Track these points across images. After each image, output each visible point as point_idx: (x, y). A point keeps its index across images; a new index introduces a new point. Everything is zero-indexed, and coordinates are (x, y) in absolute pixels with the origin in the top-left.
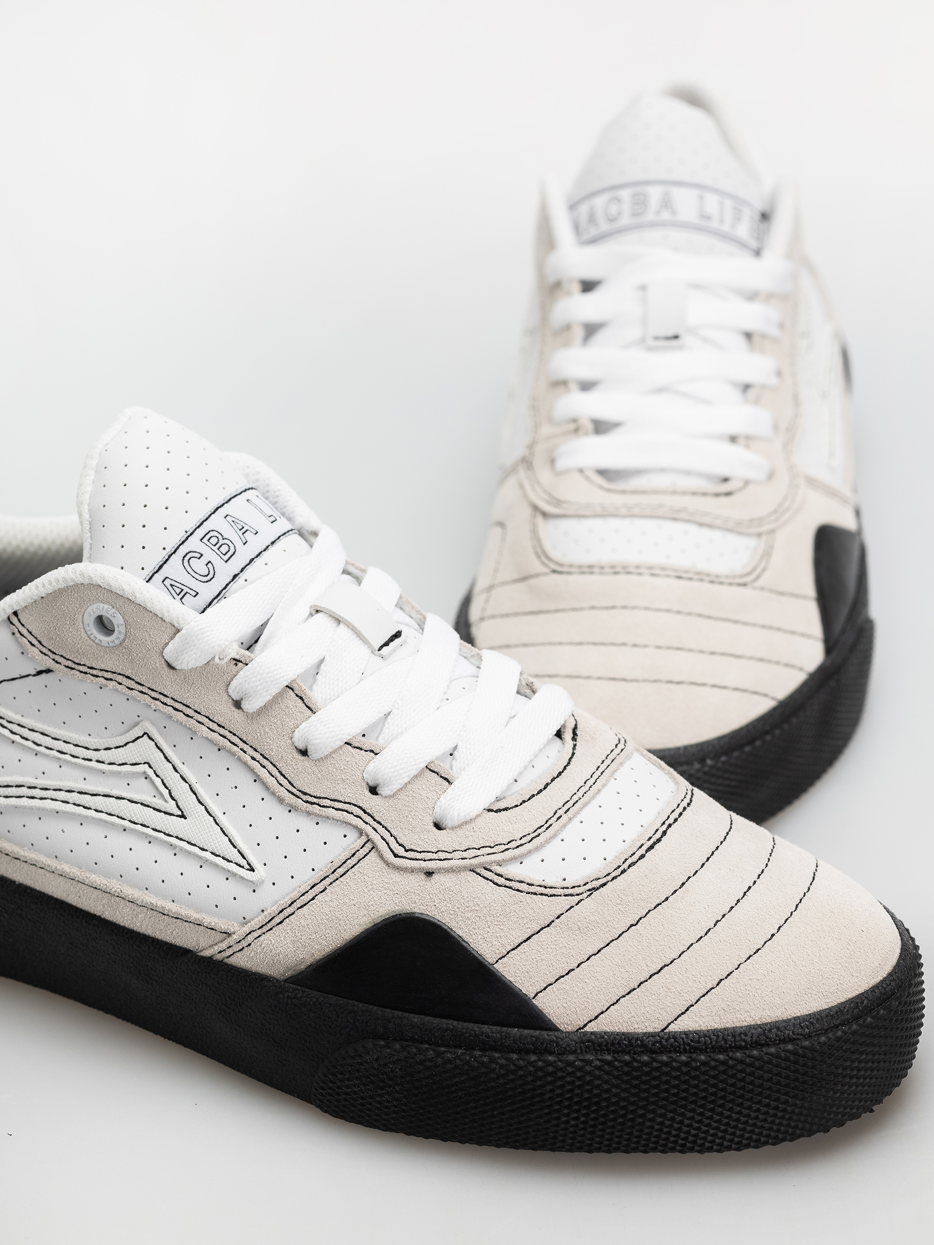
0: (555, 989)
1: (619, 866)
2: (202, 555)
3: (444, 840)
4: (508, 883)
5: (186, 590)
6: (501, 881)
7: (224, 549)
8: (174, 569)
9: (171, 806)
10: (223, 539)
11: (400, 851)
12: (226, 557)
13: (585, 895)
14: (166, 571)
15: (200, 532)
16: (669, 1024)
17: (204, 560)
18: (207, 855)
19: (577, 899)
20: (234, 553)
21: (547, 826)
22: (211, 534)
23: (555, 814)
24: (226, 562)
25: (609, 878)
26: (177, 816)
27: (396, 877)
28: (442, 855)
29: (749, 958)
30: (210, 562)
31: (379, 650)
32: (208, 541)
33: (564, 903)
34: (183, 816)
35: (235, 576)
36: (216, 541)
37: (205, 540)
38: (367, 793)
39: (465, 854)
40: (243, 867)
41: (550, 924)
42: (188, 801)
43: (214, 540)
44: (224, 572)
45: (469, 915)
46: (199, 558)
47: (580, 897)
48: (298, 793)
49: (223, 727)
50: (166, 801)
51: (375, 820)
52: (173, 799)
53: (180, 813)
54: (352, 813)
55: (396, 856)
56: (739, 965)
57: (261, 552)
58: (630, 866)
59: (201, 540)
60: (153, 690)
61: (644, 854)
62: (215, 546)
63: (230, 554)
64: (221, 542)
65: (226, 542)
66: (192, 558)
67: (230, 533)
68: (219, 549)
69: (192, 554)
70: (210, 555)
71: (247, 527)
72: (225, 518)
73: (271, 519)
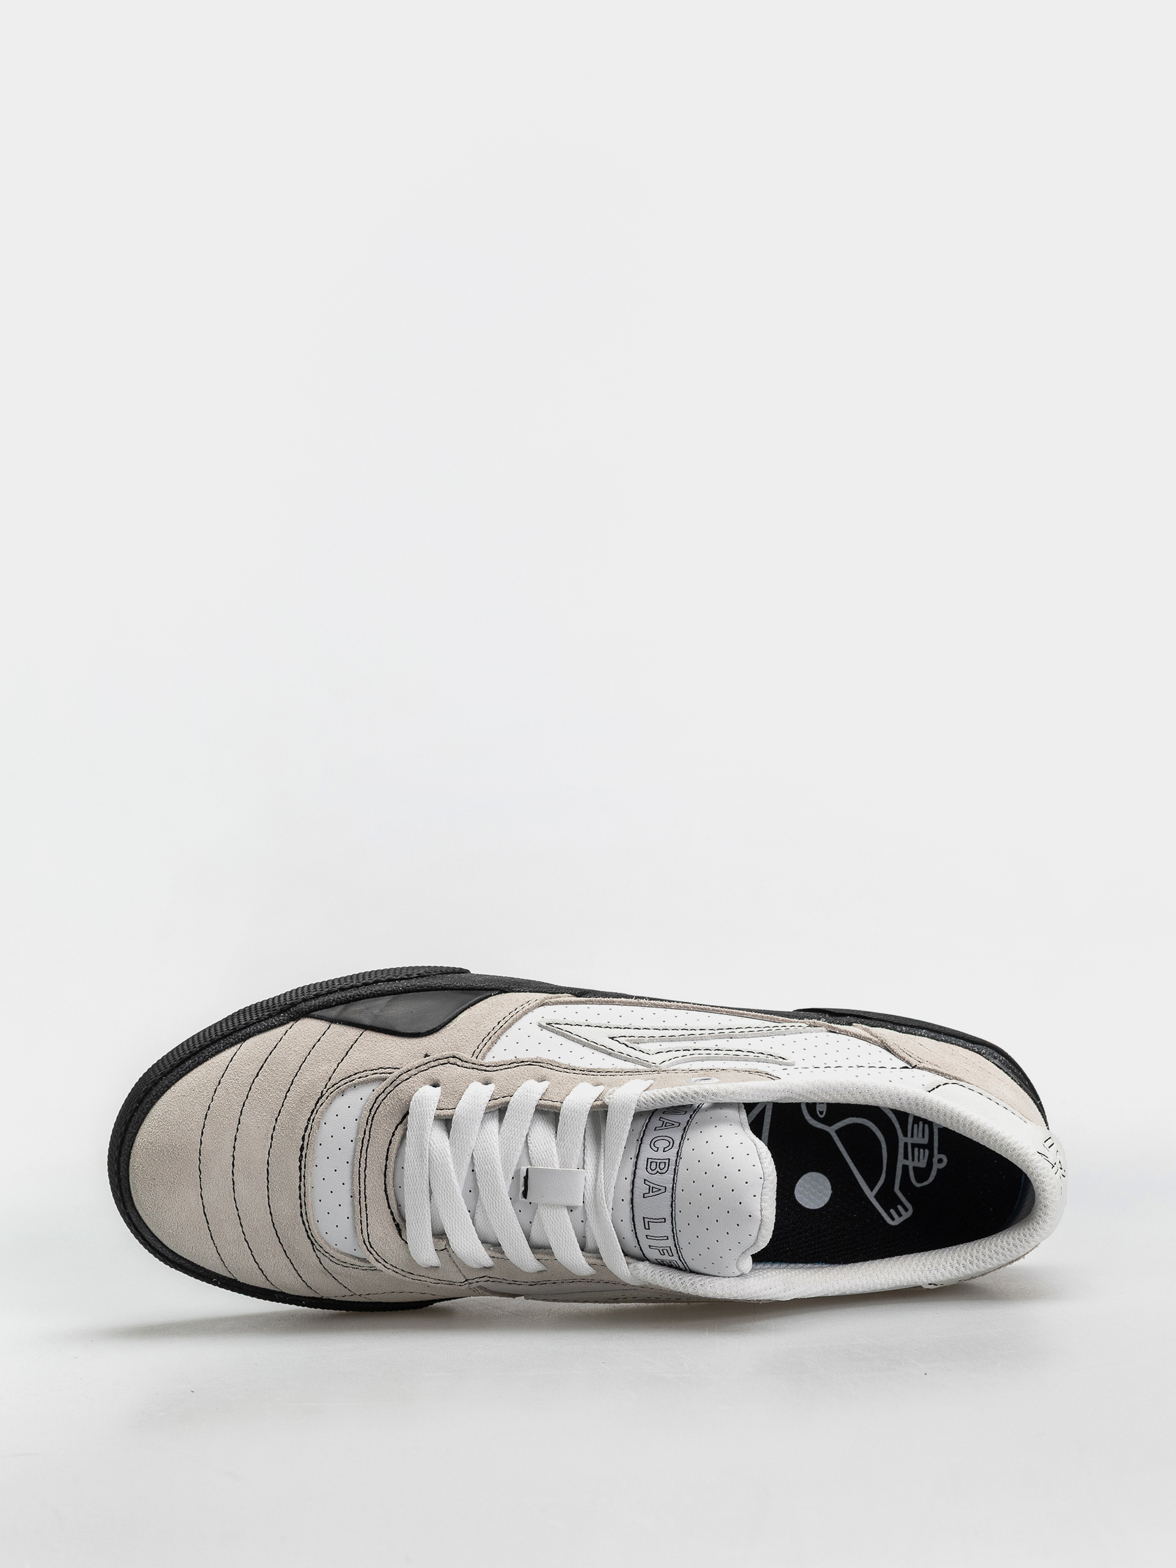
1: (313, 1124)
2: (664, 1152)
3: (426, 1076)
7: (654, 1166)
8: (676, 1133)
10: (658, 1172)
12: (650, 1161)
15: (673, 1162)
17: (661, 1150)
20: (647, 1168)
21: (370, 1121)
22: (666, 1168)
23: (370, 1137)
24: (648, 1159)
25: (316, 1110)
30: (657, 1151)
32: (665, 1162)
36: (660, 1167)
37: (667, 1161)
39: (410, 1074)
43: (662, 1166)
44: (646, 1153)
46: (664, 1148)
48: (533, 1063)
51: (476, 1068)
54: (493, 1067)
57: (633, 1195)
58: (307, 1128)
59: (669, 1159)
61: (303, 1141)
62: (660, 1163)
63: (649, 1165)
64: (658, 1169)
65: (655, 1172)
66: (670, 1143)
67: (657, 1179)
68: (656, 1163)
69: (670, 1147)
70: (660, 1155)
71: (651, 1194)
72: (666, 1187)
73: (647, 1223)
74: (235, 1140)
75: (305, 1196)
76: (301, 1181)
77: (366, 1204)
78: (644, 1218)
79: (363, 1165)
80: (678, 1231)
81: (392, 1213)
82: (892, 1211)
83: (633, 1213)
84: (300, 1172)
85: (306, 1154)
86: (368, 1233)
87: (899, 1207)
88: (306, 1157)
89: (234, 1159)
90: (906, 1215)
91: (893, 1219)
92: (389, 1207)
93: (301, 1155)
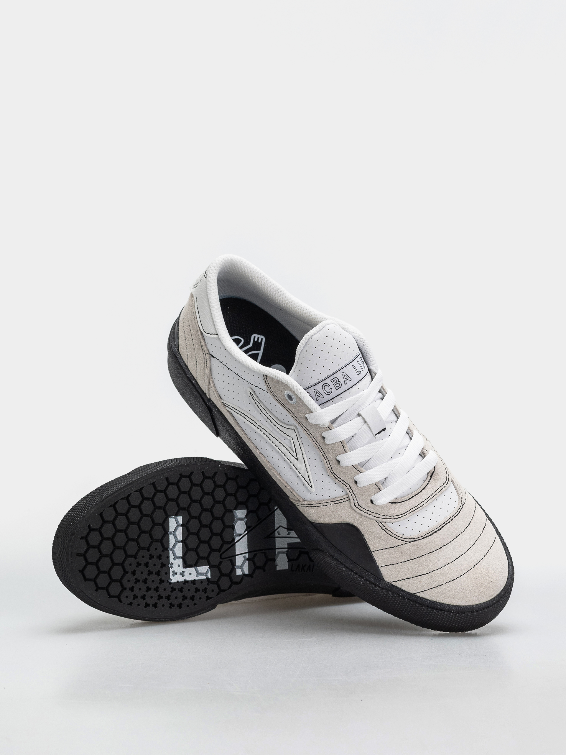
0: (387, 568)
1: (423, 536)
2: (330, 385)
3: (371, 508)
4: (385, 530)
5: (320, 395)
6: (384, 528)
7: (338, 385)
8: (319, 387)
9: (295, 454)
10: (339, 381)
11: (357, 505)
12: (337, 388)
13: (408, 542)
14: (316, 387)
15: (332, 378)
16: (417, 593)
17: (330, 387)
18: (300, 475)
19: (405, 542)
20: (340, 387)
21: (405, 514)
22: (335, 379)
23: (410, 510)
24: (337, 390)
25: (418, 539)
26: (295, 458)
27: (352, 512)
28: (369, 512)
29: (450, 582)
30: (331, 388)
31: (375, 435)
32: (333, 381)
33: (401, 542)
34: (297, 459)
35: (338, 395)
36: (336, 382)
37: (332, 381)
38: (353, 482)
39: (376, 515)
40: (309, 485)
41: (394, 547)
42: (300, 456)
43: (335, 381)
44: (335, 392)
45: (370, 534)
46: (328, 386)
47: (406, 542)
48: (333, 473)
49: (317, 442)
50: (294, 452)
51: (353, 492)
52: (296, 452)
53: (296, 458)
54: (347, 487)
55: (355, 506)
56: (446, 583)
57: (350, 388)
58: (426, 537)
59: (331, 380)
60: (299, 421)
61: (432, 534)
62: (335, 383)
63: (339, 387)
64: (338, 382)
65: (339, 382)
66: (326, 385)
67: (342, 380)
68: (336, 385)
69: (326, 384)
70: (332, 386)
71: (348, 378)
72: (342, 373)
73: (359, 373)
74: (453, 561)
75: (451, 518)
76: (447, 524)
77: (435, 492)
78: (358, 375)
79: (423, 503)
80: (353, 358)
81: (429, 481)
82: (260, 341)
83: (359, 381)
84: (444, 526)
85: (436, 529)
86: (443, 484)
87: (256, 340)
88: (437, 528)
89: (460, 556)
90: (257, 336)
91: (262, 339)
92: (428, 484)
93: (438, 530)
